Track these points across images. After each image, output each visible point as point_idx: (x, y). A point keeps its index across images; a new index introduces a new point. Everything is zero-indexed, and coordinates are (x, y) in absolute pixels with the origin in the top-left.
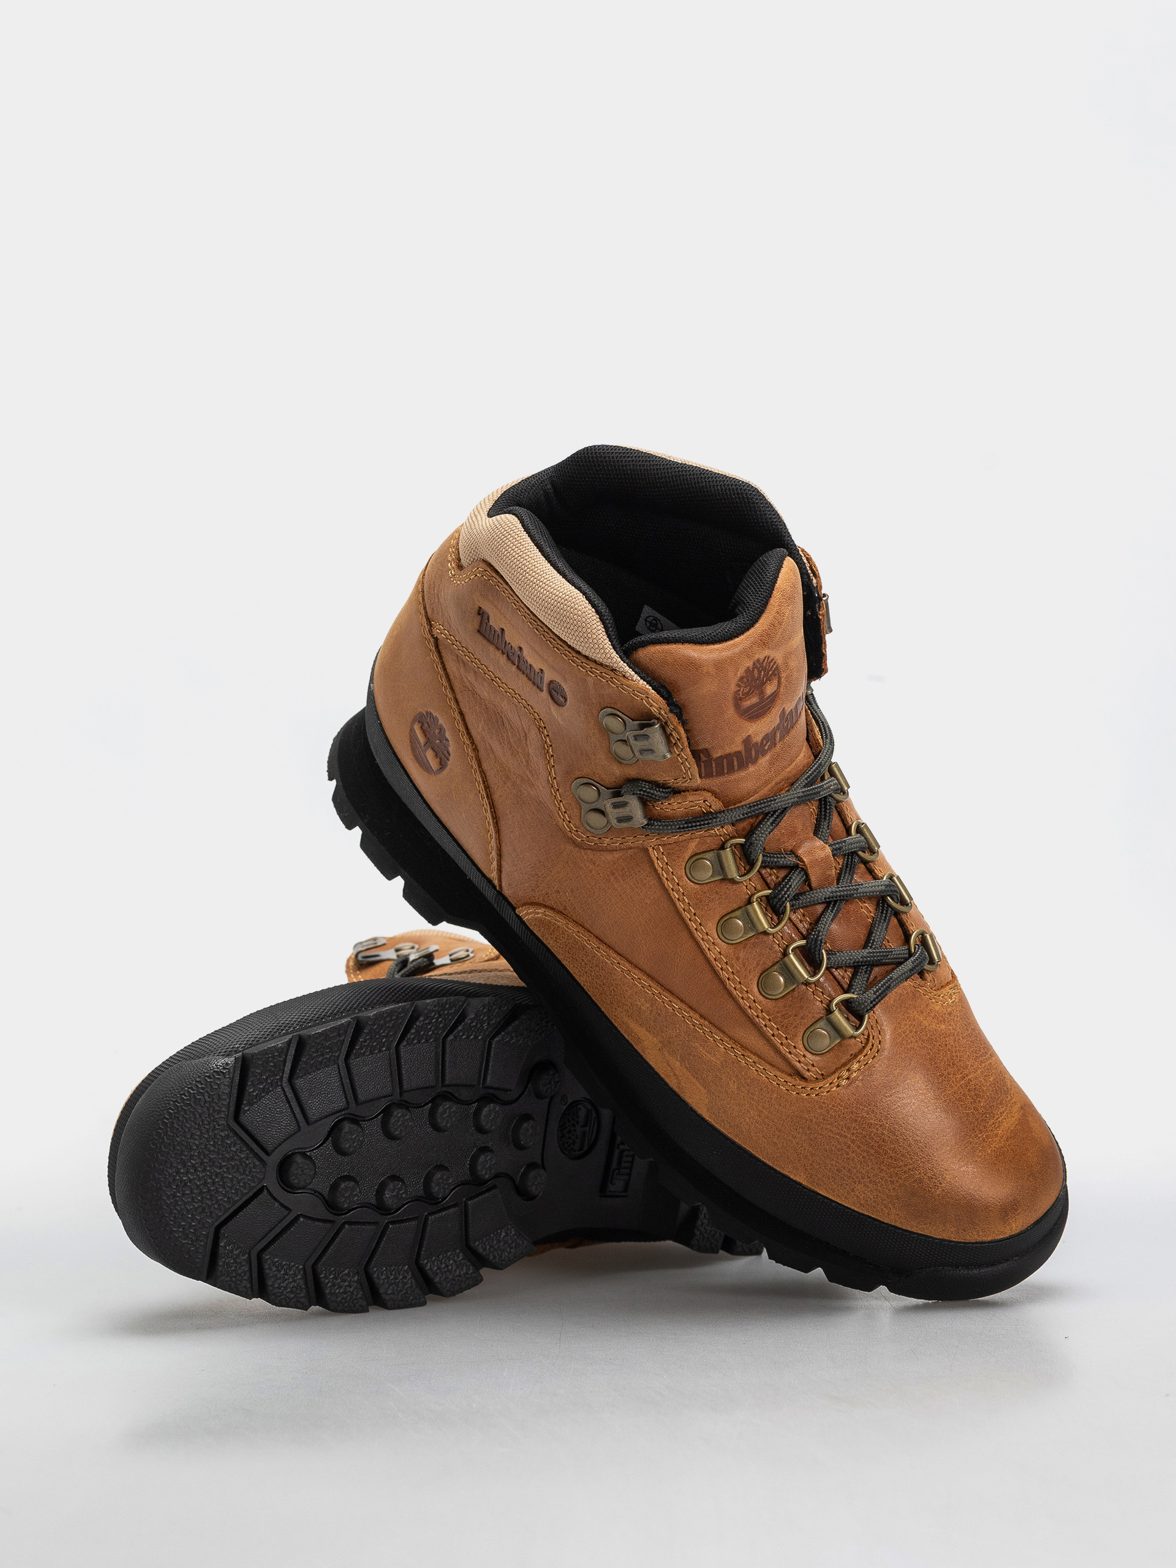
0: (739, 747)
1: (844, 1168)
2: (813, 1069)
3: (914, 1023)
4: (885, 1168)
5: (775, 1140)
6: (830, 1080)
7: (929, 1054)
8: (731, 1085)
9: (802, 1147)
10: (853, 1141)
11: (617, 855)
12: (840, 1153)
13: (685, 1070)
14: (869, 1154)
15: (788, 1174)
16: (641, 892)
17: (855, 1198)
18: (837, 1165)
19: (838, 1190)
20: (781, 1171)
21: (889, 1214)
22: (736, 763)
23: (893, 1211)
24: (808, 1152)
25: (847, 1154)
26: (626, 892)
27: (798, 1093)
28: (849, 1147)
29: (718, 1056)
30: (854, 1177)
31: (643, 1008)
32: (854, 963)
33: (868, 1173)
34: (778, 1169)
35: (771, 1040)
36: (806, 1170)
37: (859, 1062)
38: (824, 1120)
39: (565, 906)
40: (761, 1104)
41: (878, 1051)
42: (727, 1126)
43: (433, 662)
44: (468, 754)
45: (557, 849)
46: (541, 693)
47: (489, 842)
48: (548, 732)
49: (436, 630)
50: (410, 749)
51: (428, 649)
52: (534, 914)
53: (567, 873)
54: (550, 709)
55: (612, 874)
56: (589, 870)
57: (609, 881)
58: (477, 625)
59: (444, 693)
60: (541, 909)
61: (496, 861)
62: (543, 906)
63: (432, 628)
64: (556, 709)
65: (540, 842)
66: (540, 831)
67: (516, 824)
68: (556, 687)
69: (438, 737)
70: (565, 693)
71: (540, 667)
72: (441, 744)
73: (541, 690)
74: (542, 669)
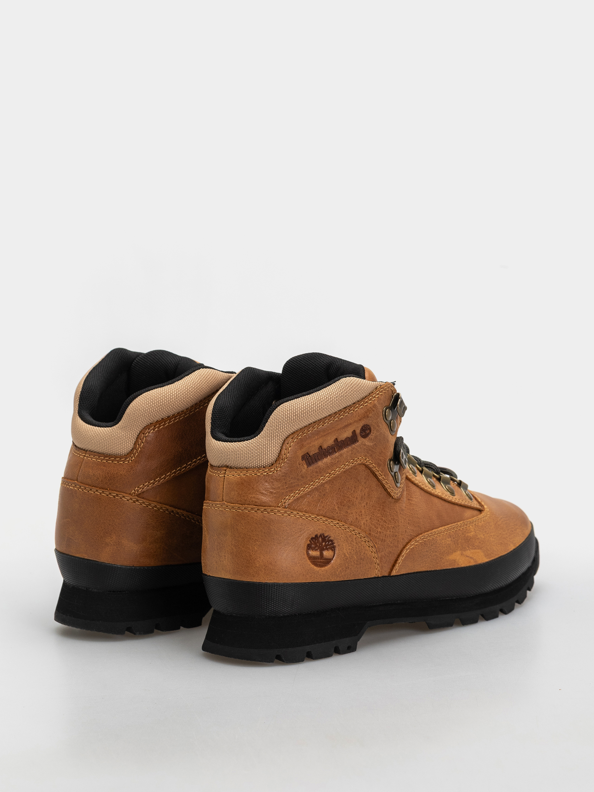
13: (471, 551)
43: (296, 516)
44: (341, 527)
45: (395, 513)
46: (357, 444)
47: (372, 552)
48: (369, 458)
49: (285, 503)
50: (315, 568)
51: (289, 514)
52: (402, 560)
53: (403, 518)
54: (365, 445)
55: (409, 500)
56: (406, 508)
57: (411, 504)
58: (306, 466)
59: (311, 519)
60: (404, 551)
61: (377, 558)
62: (404, 548)
63: (282, 506)
64: (368, 440)
65: (389, 519)
66: (386, 514)
67: (377, 525)
68: (363, 429)
69: (323, 542)
70: (369, 425)
71: (352, 431)
72: (326, 543)
73: (357, 443)
74: (353, 431)
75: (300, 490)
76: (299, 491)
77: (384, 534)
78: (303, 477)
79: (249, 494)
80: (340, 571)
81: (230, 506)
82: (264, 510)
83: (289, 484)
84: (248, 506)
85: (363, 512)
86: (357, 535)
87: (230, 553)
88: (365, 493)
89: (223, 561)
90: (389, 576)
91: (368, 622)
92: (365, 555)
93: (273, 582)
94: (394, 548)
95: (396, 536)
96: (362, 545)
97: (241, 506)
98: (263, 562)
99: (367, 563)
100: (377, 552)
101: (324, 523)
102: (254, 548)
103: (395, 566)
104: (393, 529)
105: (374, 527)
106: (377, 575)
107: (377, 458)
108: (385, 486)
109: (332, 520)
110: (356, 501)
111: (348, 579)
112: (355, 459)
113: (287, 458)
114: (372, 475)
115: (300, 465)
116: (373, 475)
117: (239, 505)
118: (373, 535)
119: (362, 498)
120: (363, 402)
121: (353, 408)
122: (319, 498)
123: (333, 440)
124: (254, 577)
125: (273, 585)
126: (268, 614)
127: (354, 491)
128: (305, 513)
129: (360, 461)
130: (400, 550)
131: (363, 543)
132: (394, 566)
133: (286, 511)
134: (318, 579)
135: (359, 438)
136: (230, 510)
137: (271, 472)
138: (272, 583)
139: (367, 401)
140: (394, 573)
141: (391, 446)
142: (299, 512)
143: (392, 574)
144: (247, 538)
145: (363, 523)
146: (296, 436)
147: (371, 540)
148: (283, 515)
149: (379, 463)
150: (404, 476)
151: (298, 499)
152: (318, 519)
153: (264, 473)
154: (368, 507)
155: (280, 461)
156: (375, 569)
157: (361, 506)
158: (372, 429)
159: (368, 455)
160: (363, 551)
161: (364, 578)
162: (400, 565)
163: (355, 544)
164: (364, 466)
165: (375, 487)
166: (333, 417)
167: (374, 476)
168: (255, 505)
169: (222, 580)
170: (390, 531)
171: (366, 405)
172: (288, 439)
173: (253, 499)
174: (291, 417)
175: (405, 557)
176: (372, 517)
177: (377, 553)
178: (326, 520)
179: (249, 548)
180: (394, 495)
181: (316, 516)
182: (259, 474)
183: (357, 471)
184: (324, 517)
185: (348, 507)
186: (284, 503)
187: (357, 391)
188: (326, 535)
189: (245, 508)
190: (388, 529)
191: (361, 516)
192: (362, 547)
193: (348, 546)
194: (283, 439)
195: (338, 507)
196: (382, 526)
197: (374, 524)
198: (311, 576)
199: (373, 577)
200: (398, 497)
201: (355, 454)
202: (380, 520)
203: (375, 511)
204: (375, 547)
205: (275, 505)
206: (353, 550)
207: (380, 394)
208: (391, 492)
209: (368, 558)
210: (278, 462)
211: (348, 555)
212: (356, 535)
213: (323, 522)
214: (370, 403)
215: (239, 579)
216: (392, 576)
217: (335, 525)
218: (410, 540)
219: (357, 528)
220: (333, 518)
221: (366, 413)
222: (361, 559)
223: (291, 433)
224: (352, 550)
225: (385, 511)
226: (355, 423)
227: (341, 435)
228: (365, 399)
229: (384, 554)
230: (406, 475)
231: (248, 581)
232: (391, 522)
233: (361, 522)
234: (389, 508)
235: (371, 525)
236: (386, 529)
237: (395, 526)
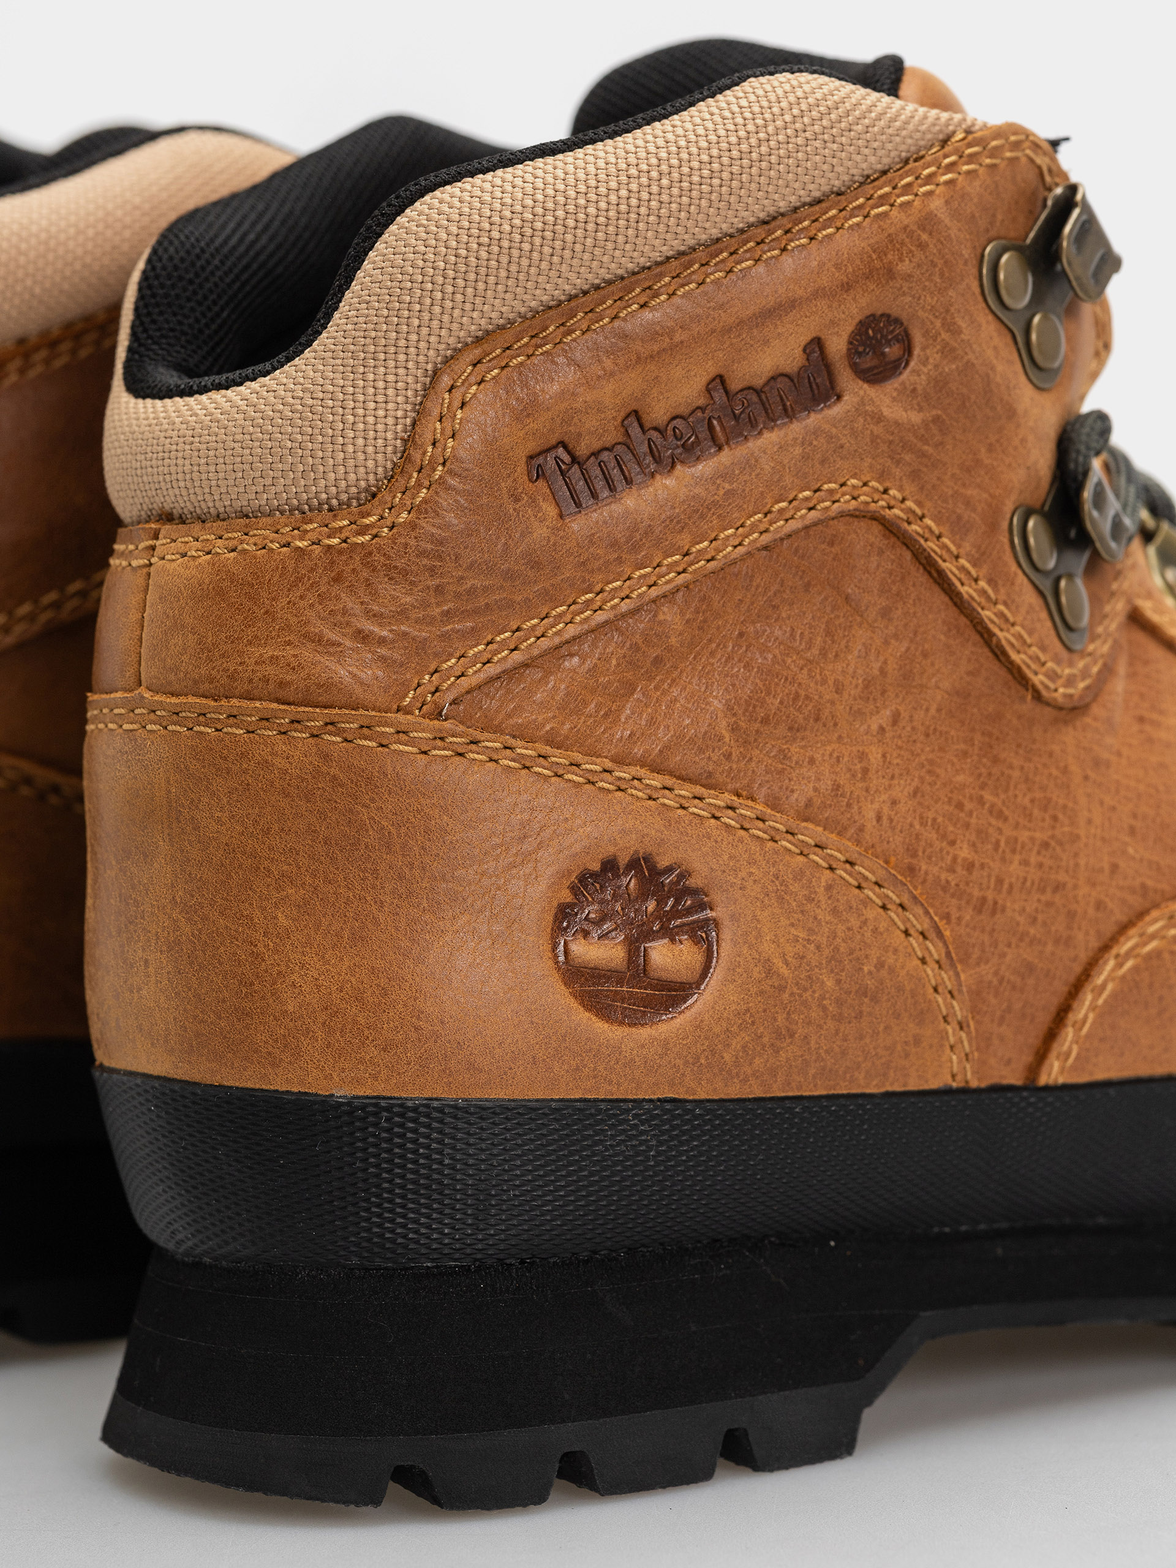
43: (496, 761)
44: (747, 826)
45: (1055, 772)
46: (837, 410)
47: (923, 961)
48: (900, 489)
49: (437, 690)
50: (601, 1026)
51: (460, 751)
52: (1093, 1008)
53: (1102, 803)
54: (879, 418)
55: (1141, 720)
56: (1119, 754)
57: (1150, 740)
58: (551, 510)
59: (581, 780)
60: (1105, 963)
61: (955, 993)
62: (1105, 948)
63: (420, 709)
64: (895, 394)
65: (1019, 799)
66: (1003, 774)
67: (951, 828)
68: (869, 338)
69: (644, 896)
70: (897, 321)
71: (804, 339)
72: (661, 902)
73: (834, 403)
74: (812, 340)
75: (518, 629)
76: (514, 632)
77: (989, 876)
78: (536, 565)
79: (250, 643)
80: (744, 1047)
81: (162, 706)
82: (326, 724)
83: (458, 596)
84: (245, 703)
85: (875, 755)
86: (838, 872)
87: (165, 948)
88: (885, 662)
89: (139, 989)
90: (1031, 1088)
91: (928, 1314)
92: (884, 973)
93: (369, 1093)
94: (1049, 948)
95: (1058, 887)
96: (865, 922)
97: (213, 703)
98: (318, 987)
99: (898, 1016)
100: (947, 962)
101: (651, 802)
102: (276, 918)
103: (1059, 1039)
104: (1043, 852)
105: (934, 836)
106: (959, 1078)
107: (950, 492)
108: (992, 634)
109: (699, 790)
110: (833, 703)
111: (790, 1094)
112: (826, 487)
113: (444, 464)
114: (919, 576)
115: (517, 500)
116: (930, 573)
117: (204, 701)
118: (926, 873)
119: (866, 687)
120: (861, 200)
121: (806, 223)
122: (629, 675)
123: (700, 380)
124: (274, 1065)
125: (371, 1109)
126: (355, 1261)
127: (823, 653)
128: (548, 750)
129: (854, 498)
130: (1084, 957)
131: (871, 913)
132: (1051, 1035)
133: (440, 731)
134: (619, 1084)
135: (846, 379)
136: (166, 728)
137: (362, 532)
138: (367, 1097)
139: (887, 195)
140: (1054, 1073)
141: (1031, 438)
142: (511, 742)
143: (1043, 1080)
144: (240, 866)
145: (871, 815)
146: (498, 351)
147: (915, 898)
148: (425, 753)
149: (959, 518)
150: (1118, 608)
151: (511, 674)
152: (620, 779)
153: (329, 537)
154: (900, 737)
155: (411, 477)
156: (942, 1046)
157: (865, 727)
158: (918, 338)
159: (897, 472)
160: (874, 953)
161: (882, 1090)
162: (1088, 1036)
163: (823, 915)
164: (876, 528)
165: (942, 637)
166: (696, 266)
167: (935, 581)
168: (279, 701)
169: (174, 1091)
170: (1025, 863)
171: (878, 215)
172: (458, 366)
173: (270, 670)
174: (463, 252)
175: (1114, 995)
176: (927, 788)
177: (953, 965)
178: (665, 788)
179: (252, 919)
180: (1047, 687)
181: (609, 764)
182: (299, 544)
183: (836, 549)
184: (656, 770)
185: (791, 729)
186: (433, 694)
187: (826, 137)
188: (663, 863)
189: (229, 716)
190: (1014, 851)
191: (863, 779)
192: (868, 934)
193: (784, 922)
194: (430, 367)
195: (734, 729)
196: (979, 832)
197: (934, 820)
198: (577, 1069)
199: (934, 1084)
200: (1071, 696)
201: (823, 462)
202: (968, 806)
203: (941, 758)
204: (940, 934)
205: (382, 700)
206: (818, 947)
207: (965, 168)
208: (1028, 667)
209: (900, 989)
210: (401, 482)
211: (784, 971)
212: (831, 868)
213: (650, 798)
214: (902, 205)
215: (209, 1079)
216: (1047, 1088)
217: (714, 817)
218: (1141, 915)
219: (839, 834)
220: (704, 781)
221: (881, 252)
222: (865, 995)
223: (469, 340)
224: (812, 947)
225: (996, 760)
226: (822, 304)
227: (744, 358)
228: (876, 183)
229: (996, 973)
230: (1129, 601)
231: (250, 1085)
232: (1031, 815)
233: (860, 808)
234: (1019, 746)
235: (918, 827)
236: (1004, 852)
237: (1053, 837)
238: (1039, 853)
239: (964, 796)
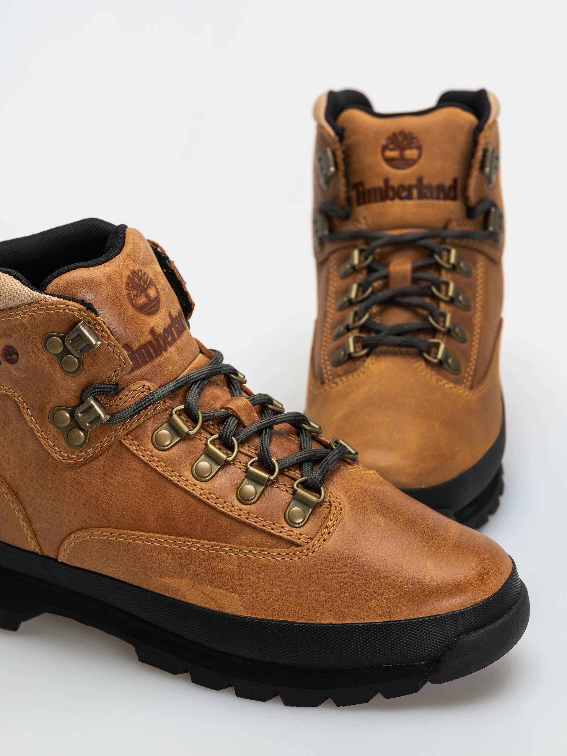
0: (150, 338)
1: (355, 594)
2: (301, 537)
3: (358, 487)
4: (383, 580)
5: (299, 601)
6: (316, 538)
7: (377, 502)
8: (252, 578)
9: (319, 596)
10: (353, 573)
11: (102, 458)
12: (348, 585)
13: (216, 589)
14: (368, 576)
15: (320, 622)
16: (130, 476)
17: (373, 613)
18: (350, 595)
19: (359, 614)
20: (314, 622)
21: (401, 612)
22: (152, 351)
23: (403, 608)
24: (325, 597)
25: (353, 583)
26: (120, 482)
27: (300, 558)
28: (352, 578)
29: (233, 563)
30: (365, 597)
31: (168, 561)
32: (297, 461)
33: (374, 590)
34: (311, 622)
35: (264, 530)
36: (331, 611)
37: (331, 520)
38: (326, 567)
39: (85, 520)
40: (277, 580)
41: (341, 509)
42: (263, 612)
45: (62, 481)
47: (19, 517)
48: (18, 393)
52: (68, 547)
54: (11, 373)
55: (106, 475)
56: (89, 483)
60: (71, 537)
61: (28, 529)
62: (72, 533)
64: (14, 368)
65: (49, 485)
66: (45, 477)
67: (28, 486)
68: (8, 351)
70: (15, 349)
77: (38, 502)
85: (12, 460)
88: (17, 436)
90: (56, 560)
92: (9, 517)
94: (55, 527)
95: (57, 512)
96: (3, 502)
99: (13, 528)
103: (61, 552)
104: (54, 502)
105: (24, 486)
107: (32, 398)
118: (22, 495)
119: (12, 441)
120: (6, 314)
129: (6, 392)
131: (5, 500)
132: (59, 549)
139: (11, 315)
141: (61, 389)
143: (59, 560)
145: (9, 475)
147: (17, 501)
149: (33, 405)
150: (111, 440)
154: (20, 457)
158: (20, 355)
159: (17, 389)
162: (68, 554)
164: (12, 401)
165: (30, 435)
167: (25, 420)
170: (48, 503)
171: (9, 320)
175: (74, 547)
176: (24, 473)
177: (27, 522)
180: (58, 458)
190: (45, 498)
196: (36, 490)
197: (24, 482)
200: (70, 463)
202: (34, 482)
203: (29, 467)
204: (22, 513)
207: (38, 312)
208: (52, 451)
209: (12, 522)
214: (16, 318)
216: (61, 563)
218: (83, 529)
221: (8, 330)
225: (44, 472)
228: (8, 311)
230: (118, 440)
232: (51, 491)
233: (6, 472)
234: (52, 471)
235: (20, 482)
236: (42, 497)
237: (57, 499)
238: (52, 501)
239: (34, 479)
